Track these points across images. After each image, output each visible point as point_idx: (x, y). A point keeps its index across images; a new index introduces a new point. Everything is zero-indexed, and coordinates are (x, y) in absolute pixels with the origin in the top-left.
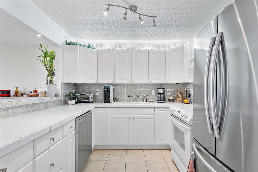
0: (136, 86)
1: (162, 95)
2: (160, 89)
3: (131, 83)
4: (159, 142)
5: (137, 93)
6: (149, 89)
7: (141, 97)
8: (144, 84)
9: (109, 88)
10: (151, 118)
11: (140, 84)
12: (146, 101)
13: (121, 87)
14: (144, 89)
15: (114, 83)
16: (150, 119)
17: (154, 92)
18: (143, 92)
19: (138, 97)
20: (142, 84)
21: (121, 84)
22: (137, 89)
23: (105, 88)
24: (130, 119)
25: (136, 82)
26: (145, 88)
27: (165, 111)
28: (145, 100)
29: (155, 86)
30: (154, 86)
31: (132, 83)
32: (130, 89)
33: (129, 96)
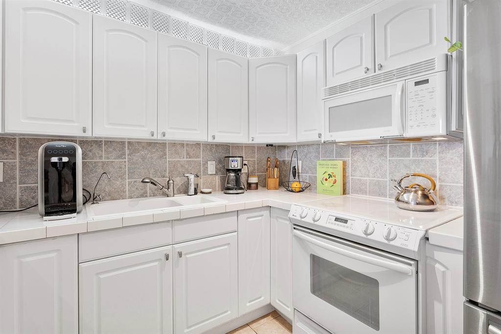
0: (164, 150)
1: (232, 174)
2: (235, 158)
3: (155, 137)
4: (248, 304)
5: (165, 171)
6: (198, 157)
7: (179, 181)
8: (187, 145)
9: (71, 153)
10: (228, 244)
11: (174, 144)
12: (196, 193)
13: (111, 150)
14: (187, 158)
15: (88, 134)
16: (226, 247)
17: (212, 167)
18: (182, 166)
19: (171, 181)
20: (180, 144)
21: (109, 142)
22: (166, 158)
23: (49, 152)
24: (167, 259)
25: (174, 135)
26: (188, 154)
27: (262, 216)
28: (192, 191)
29: (214, 150)
30: (211, 150)
31: (160, 137)
32: (143, 158)
33: (147, 180)
